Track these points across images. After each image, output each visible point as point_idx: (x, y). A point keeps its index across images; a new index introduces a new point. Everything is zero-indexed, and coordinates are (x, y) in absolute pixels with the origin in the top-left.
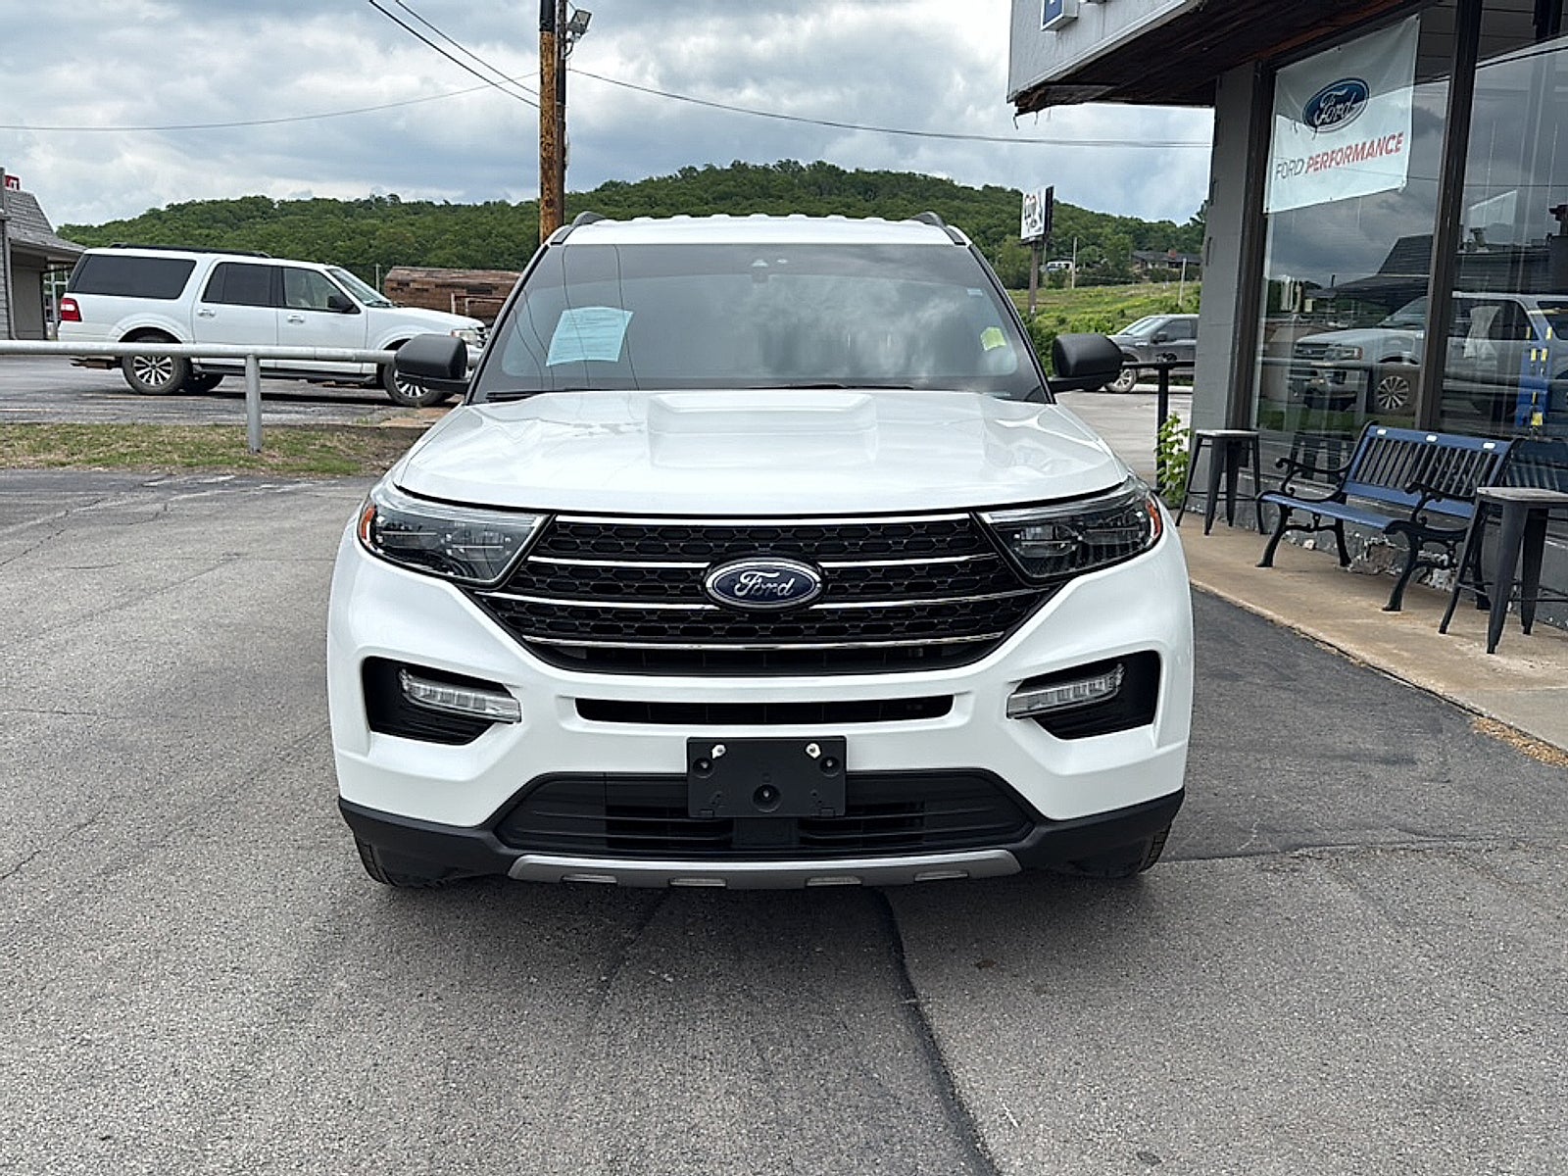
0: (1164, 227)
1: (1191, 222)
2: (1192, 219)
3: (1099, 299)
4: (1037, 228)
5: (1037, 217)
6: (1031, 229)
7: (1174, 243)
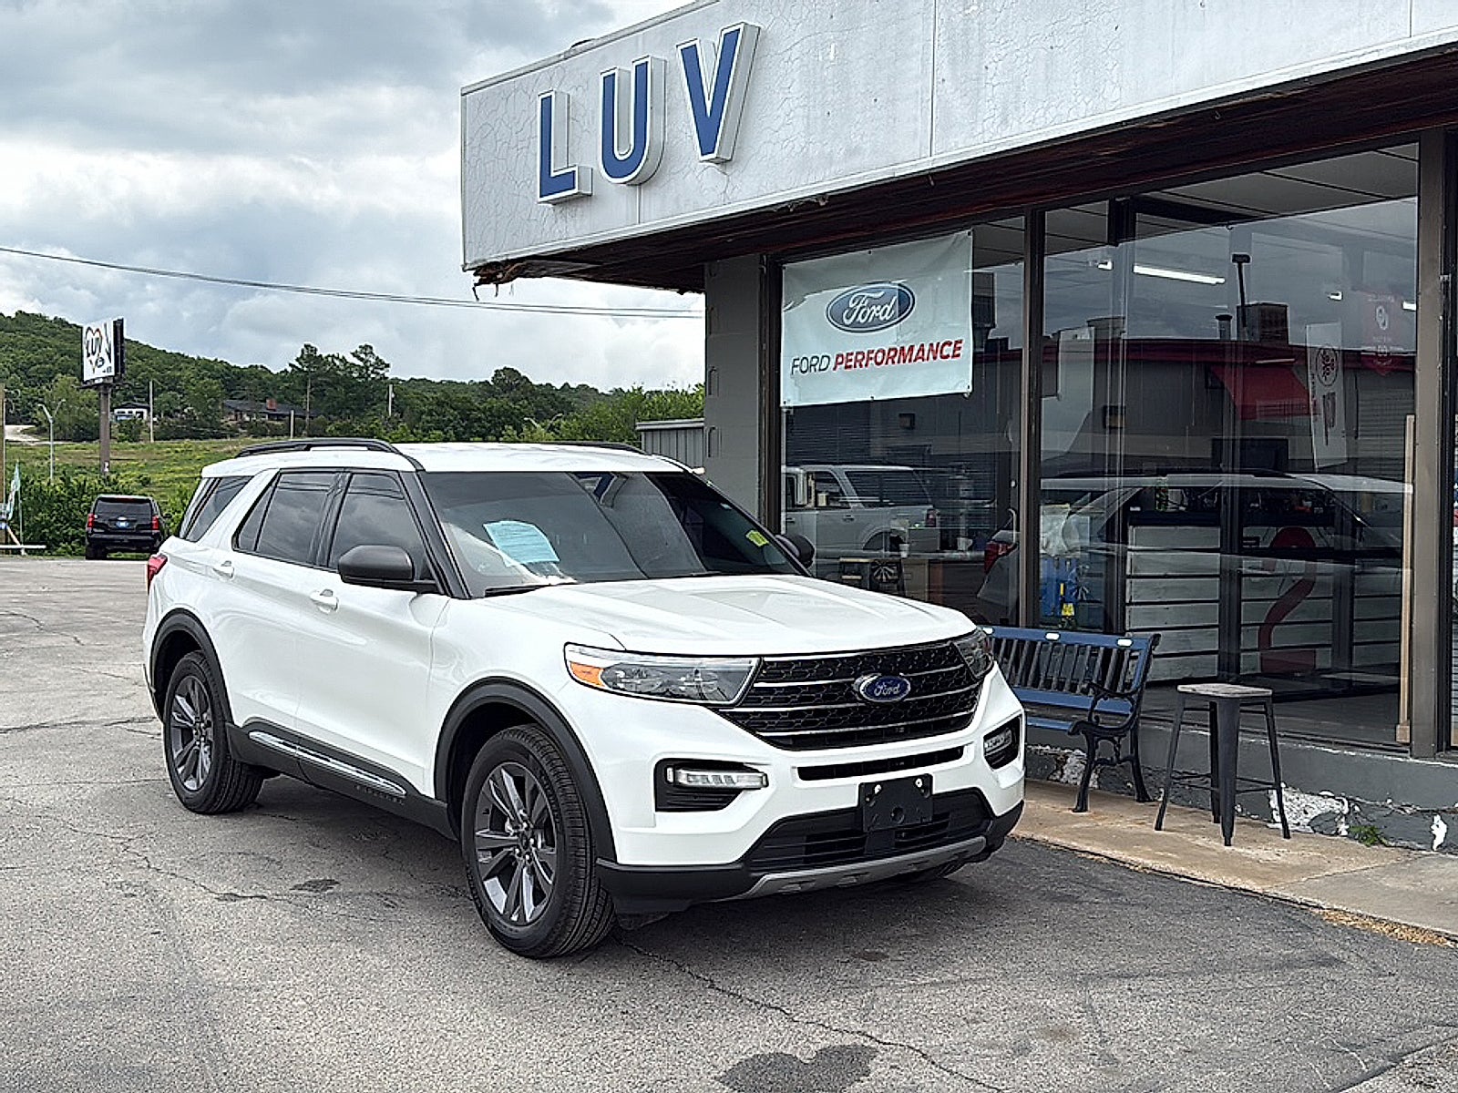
0: (257, 373)
1: (290, 369)
2: (290, 365)
3: (188, 456)
4: (104, 367)
5: (104, 355)
6: (97, 369)
7: (271, 391)
